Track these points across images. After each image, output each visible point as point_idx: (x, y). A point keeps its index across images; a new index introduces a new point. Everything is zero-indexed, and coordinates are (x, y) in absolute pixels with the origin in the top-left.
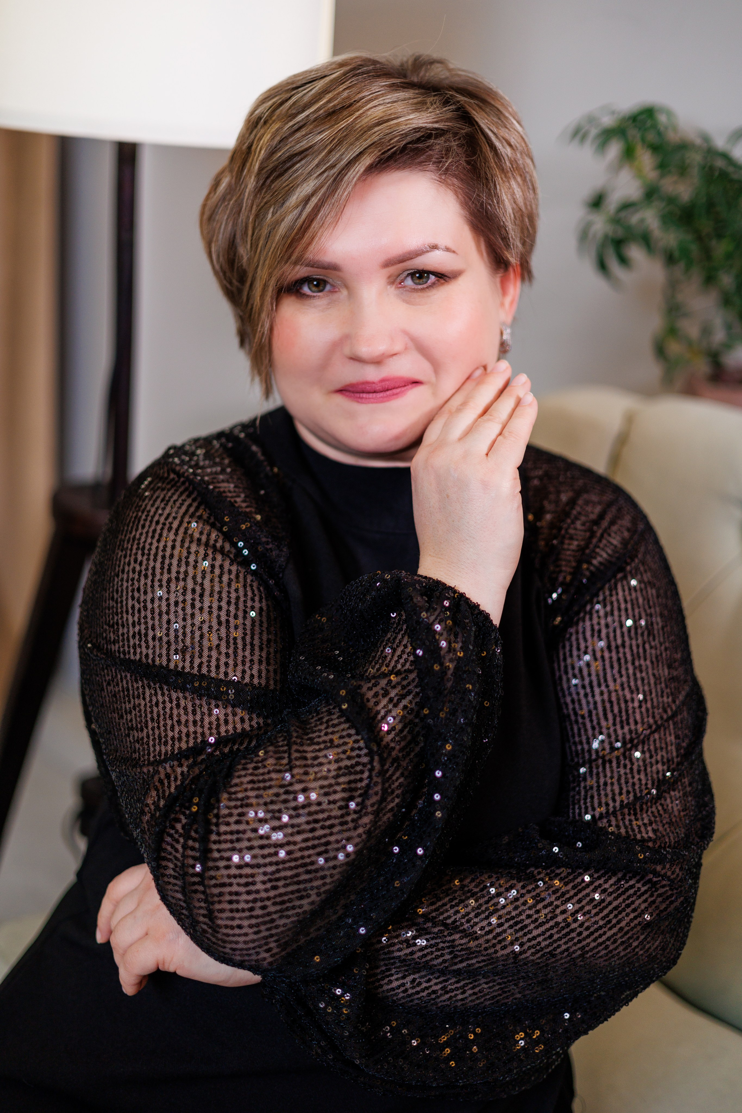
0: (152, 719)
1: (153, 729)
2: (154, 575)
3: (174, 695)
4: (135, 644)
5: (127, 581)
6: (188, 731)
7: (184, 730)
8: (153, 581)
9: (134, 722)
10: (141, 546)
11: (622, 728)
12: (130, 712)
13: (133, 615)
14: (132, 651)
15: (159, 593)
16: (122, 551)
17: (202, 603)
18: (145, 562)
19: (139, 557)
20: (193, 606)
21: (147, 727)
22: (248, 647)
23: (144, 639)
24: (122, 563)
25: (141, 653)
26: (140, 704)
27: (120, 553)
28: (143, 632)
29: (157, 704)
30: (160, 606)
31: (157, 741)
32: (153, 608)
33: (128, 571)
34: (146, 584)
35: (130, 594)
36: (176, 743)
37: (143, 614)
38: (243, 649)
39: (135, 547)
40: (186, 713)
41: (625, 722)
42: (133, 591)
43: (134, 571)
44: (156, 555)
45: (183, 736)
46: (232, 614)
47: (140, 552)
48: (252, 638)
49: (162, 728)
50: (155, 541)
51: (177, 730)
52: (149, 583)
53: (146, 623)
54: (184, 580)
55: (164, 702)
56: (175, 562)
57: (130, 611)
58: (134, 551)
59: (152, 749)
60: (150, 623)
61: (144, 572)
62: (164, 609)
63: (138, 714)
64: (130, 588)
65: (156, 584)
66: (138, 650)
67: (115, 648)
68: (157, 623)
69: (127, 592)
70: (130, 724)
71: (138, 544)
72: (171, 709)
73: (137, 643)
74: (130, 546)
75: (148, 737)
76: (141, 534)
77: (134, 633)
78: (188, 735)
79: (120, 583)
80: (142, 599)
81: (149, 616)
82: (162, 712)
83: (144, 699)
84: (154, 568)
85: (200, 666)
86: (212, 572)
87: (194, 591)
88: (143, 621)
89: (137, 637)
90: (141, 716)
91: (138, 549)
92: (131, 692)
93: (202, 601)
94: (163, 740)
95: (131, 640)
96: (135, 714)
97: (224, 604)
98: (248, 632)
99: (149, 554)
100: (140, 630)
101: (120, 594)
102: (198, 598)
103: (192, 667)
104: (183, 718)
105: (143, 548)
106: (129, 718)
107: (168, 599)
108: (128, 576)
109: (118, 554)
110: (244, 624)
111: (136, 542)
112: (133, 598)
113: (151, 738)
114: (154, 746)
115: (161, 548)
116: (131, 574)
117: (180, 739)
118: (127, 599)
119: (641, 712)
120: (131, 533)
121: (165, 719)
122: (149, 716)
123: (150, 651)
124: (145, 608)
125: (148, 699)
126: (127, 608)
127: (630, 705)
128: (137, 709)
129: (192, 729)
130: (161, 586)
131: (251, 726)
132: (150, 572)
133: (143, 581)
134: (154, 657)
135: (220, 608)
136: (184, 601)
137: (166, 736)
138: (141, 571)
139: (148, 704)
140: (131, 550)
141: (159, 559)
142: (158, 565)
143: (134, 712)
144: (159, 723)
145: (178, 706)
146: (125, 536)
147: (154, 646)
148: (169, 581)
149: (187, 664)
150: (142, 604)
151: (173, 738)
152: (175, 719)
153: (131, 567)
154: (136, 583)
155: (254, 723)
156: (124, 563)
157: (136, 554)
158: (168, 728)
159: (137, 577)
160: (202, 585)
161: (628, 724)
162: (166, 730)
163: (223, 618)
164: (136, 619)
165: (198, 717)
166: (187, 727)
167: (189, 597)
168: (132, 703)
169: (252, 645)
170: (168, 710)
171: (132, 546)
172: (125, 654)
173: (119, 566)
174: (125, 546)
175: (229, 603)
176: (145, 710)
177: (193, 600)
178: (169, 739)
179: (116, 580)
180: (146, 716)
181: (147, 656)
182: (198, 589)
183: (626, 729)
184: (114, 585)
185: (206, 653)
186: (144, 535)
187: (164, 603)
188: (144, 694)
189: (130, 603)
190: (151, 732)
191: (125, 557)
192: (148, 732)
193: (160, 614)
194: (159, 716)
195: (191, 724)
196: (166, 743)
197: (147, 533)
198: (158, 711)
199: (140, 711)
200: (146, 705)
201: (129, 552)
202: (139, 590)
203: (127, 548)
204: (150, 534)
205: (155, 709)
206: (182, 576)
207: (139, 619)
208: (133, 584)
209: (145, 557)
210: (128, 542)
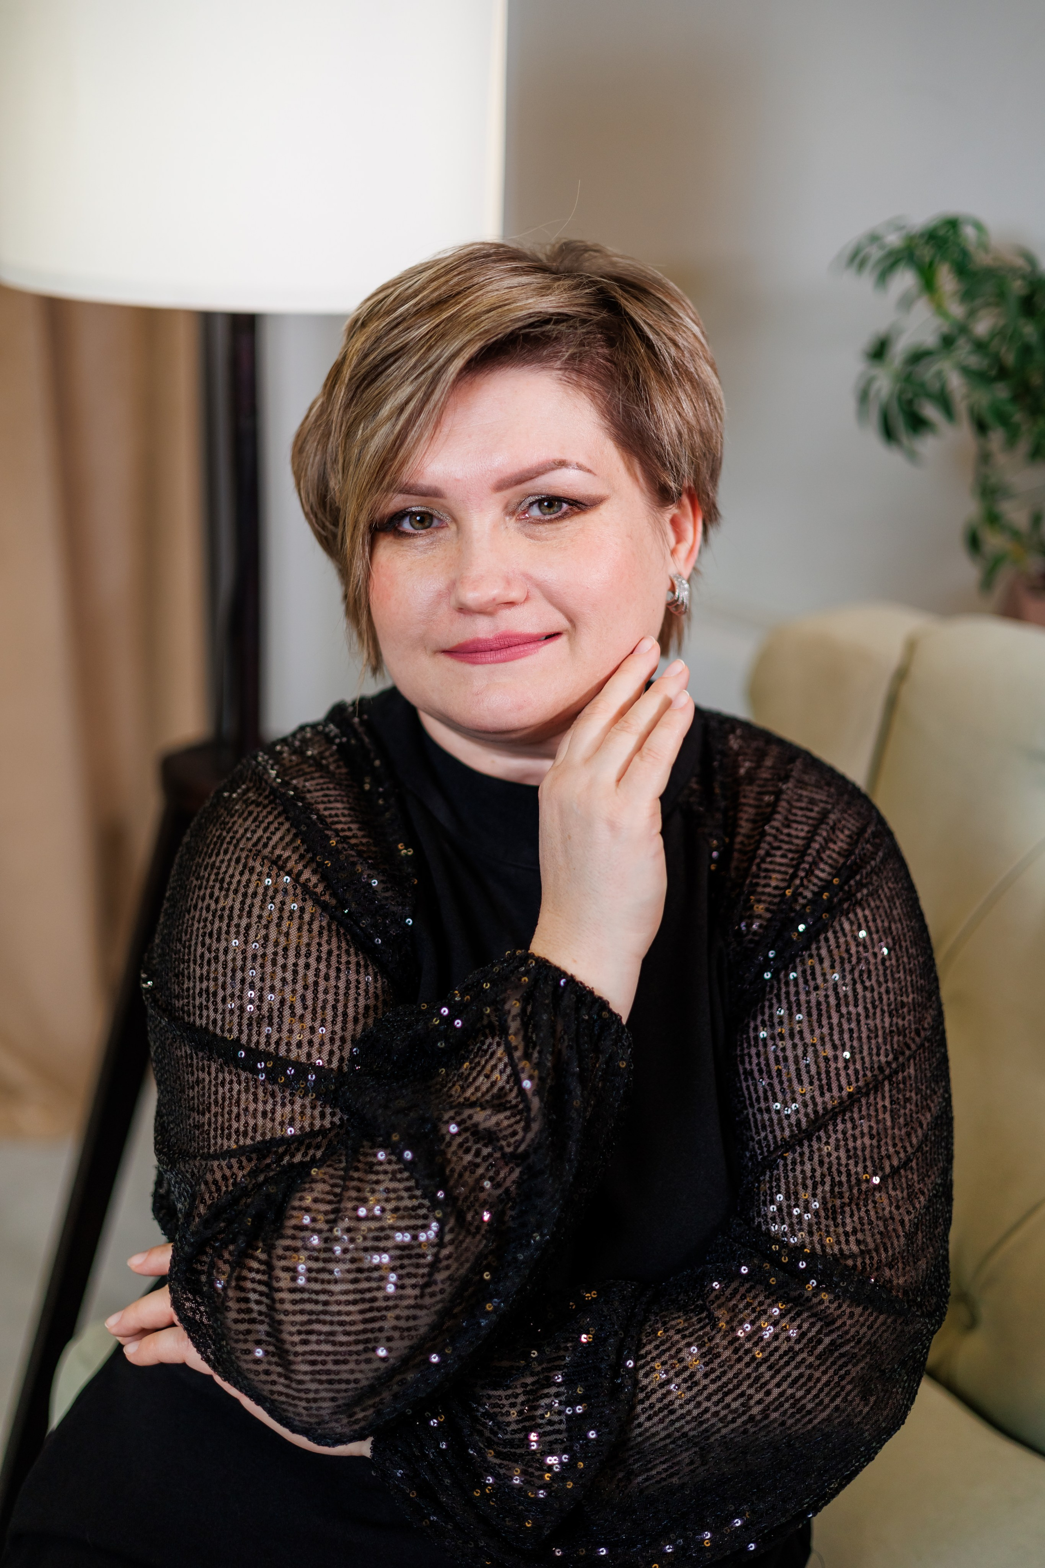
0: (216, 1101)
1: (216, 1115)
2: (231, 917)
3: (243, 1076)
4: (201, 1004)
5: (199, 922)
6: (256, 1124)
7: (251, 1122)
8: (228, 926)
9: (196, 1101)
10: (220, 876)
11: (822, 1094)
12: (193, 1089)
13: (201, 967)
14: (198, 1012)
15: (235, 942)
16: (197, 879)
17: (286, 959)
18: (222, 900)
19: (216, 893)
20: (274, 963)
21: (209, 1112)
22: (340, 1019)
23: (212, 999)
24: (196, 896)
25: (208, 1016)
26: (204, 1079)
27: (195, 882)
28: (212, 990)
29: (223, 1084)
30: (234, 960)
31: (219, 1132)
32: (226, 961)
33: (202, 908)
34: (220, 928)
35: (200, 939)
36: (241, 1138)
37: (213, 966)
38: (332, 1022)
39: (213, 877)
40: (256, 1100)
41: (826, 1088)
42: (204, 935)
43: (208, 908)
44: (236, 892)
45: (250, 1129)
46: (322, 974)
47: (218, 885)
48: (346, 1006)
49: (226, 1116)
50: (237, 873)
51: (242, 1122)
52: (224, 928)
53: (216, 979)
54: (266, 927)
55: (231, 1082)
56: (258, 901)
57: (199, 962)
58: (211, 883)
59: (213, 1141)
60: (221, 979)
61: (219, 913)
62: (239, 963)
63: (201, 1092)
64: (201, 931)
65: (233, 930)
66: (205, 1013)
67: (178, 1004)
68: (229, 980)
69: (197, 936)
70: (191, 1102)
71: (217, 874)
72: (239, 1092)
73: (205, 1003)
74: (207, 876)
75: (209, 1125)
76: (222, 861)
77: (201, 989)
78: (255, 1129)
79: (190, 922)
80: (214, 948)
81: (221, 970)
82: (228, 1095)
83: (209, 1074)
84: (232, 908)
85: (278, 1043)
86: (301, 917)
87: (276, 944)
88: (212, 976)
89: (204, 996)
90: (204, 1095)
91: (215, 881)
92: (195, 1061)
93: (285, 956)
94: (226, 1131)
95: (197, 998)
96: (198, 1092)
97: (312, 961)
98: (341, 998)
99: (228, 890)
100: (208, 987)
101: (188, 936)
102: (281, 953)
103: (268, 1043)
104: (252, 1107)
105: (223, 880)
106: (191, 1095)
107: (244, 952)
108: (201, 915)
109: (192, 882)
110: (337, 987)
111: (215, 871)
112: (203, 945)
113: (213, 1126)
114: (215, 1137)
115: (244, 883)
116: (204, 912)
117: (245, 1134)
118: (196, 943)
119: (848, 1075)
120: (210, 857)
121: (230, 1104)
122: (213, 1097)
123: (219, 1017)
124: (216, 958)
125: (213, 1075)
126: (195, 956)
127: (833, 1065)
128: (201, 1085)
129: (260, 1121)
130: (237, 933)
131: (332, 1123)
132: (227, 912)
133: (217, 925)
134: (223, 1025)
135: (307, 966)
136: (264, 956)
137: (230, 1127)
138: (216, 910)
139: (213, 1082)
140: (208, 881)
141: (240, 898)
142: (237, 906)
143: (196, 1089)
144: (223, 1109)
145: (247, 1090)
146: (203, 860)
147: (224, 1010)
148: (248, 927)
149: (263, 1040)
150: (213, 954)
151: (237, 1131)
152: (243, 1106)
153: (206, 903)
154: (209, 925)
155: (336, 1120)
156: (198, 896)
157: (213, 887)
158: (233, 1116)
159: (210, 918)
160: (287, 934)
161: (830, 1090)
162: (230, 1120)
163: (311, 979)
164: (205, 973)
165: (269, 1107)
166: (255, 1118)
167: (270, 950)
168: (196, 1076)
169: (345, 1014)
170: (235, 1093)
171: (209, 875)
172: (189, 1016)
173: (192, 900)
174: (202, 874)
175: (319, 959)
176: (209, 1089)
177: (275, 954)
178: (233, 1131)
179: (187, 916)
180: (209, 1097)
181: (215, 1022)
182: (282, 939)
183: (828, 1095)
184: (183, 922)
185: (286, 1027)
186: (226, 864)
187: (239, 957)
188: (209, 1067)
189: (199, 950)
190: (213, 1119)
191: (200, 889)
192: (209, 1118)
193: (234, 971)
194: (224, 1099)
195: (259, 1115)
196: (229, 1138)
197: (230, 860)
198: (224, 1093)
199: (204, 1087)
200: (210, 1081)
201: (205, 883)
202: (211, 935)
203: (204, 876)
204: (233, 863)
205: (221, 1090)
206: (264, 922)
207: (208, 972)
208: (205, 926)
209: (223, 893)
210: (205, 870)
